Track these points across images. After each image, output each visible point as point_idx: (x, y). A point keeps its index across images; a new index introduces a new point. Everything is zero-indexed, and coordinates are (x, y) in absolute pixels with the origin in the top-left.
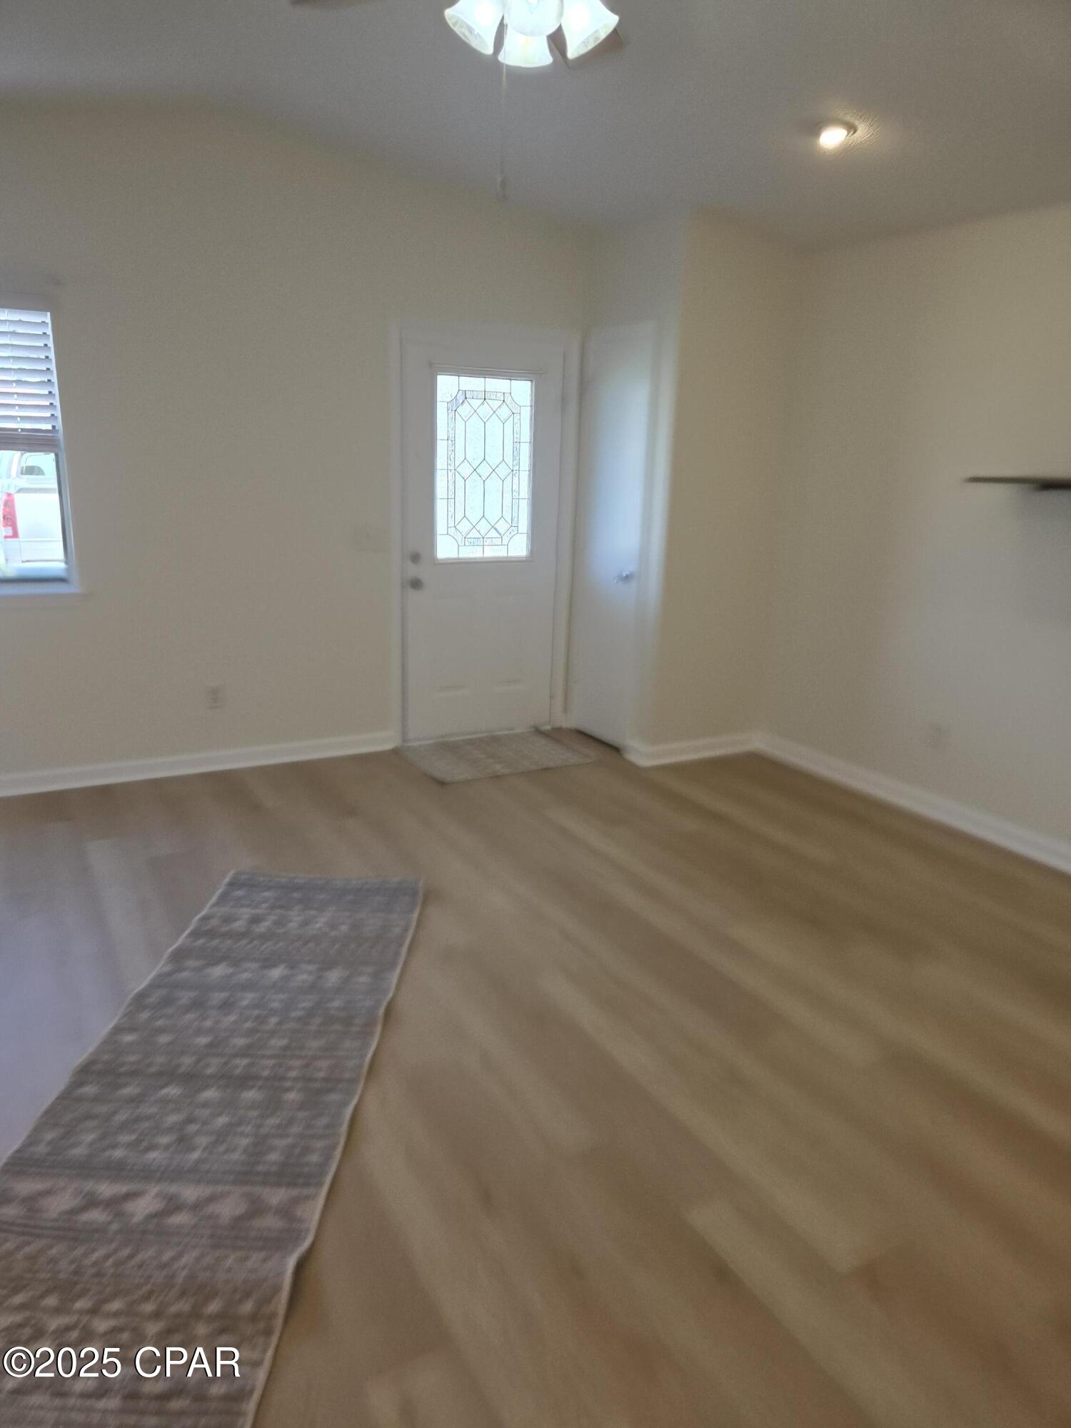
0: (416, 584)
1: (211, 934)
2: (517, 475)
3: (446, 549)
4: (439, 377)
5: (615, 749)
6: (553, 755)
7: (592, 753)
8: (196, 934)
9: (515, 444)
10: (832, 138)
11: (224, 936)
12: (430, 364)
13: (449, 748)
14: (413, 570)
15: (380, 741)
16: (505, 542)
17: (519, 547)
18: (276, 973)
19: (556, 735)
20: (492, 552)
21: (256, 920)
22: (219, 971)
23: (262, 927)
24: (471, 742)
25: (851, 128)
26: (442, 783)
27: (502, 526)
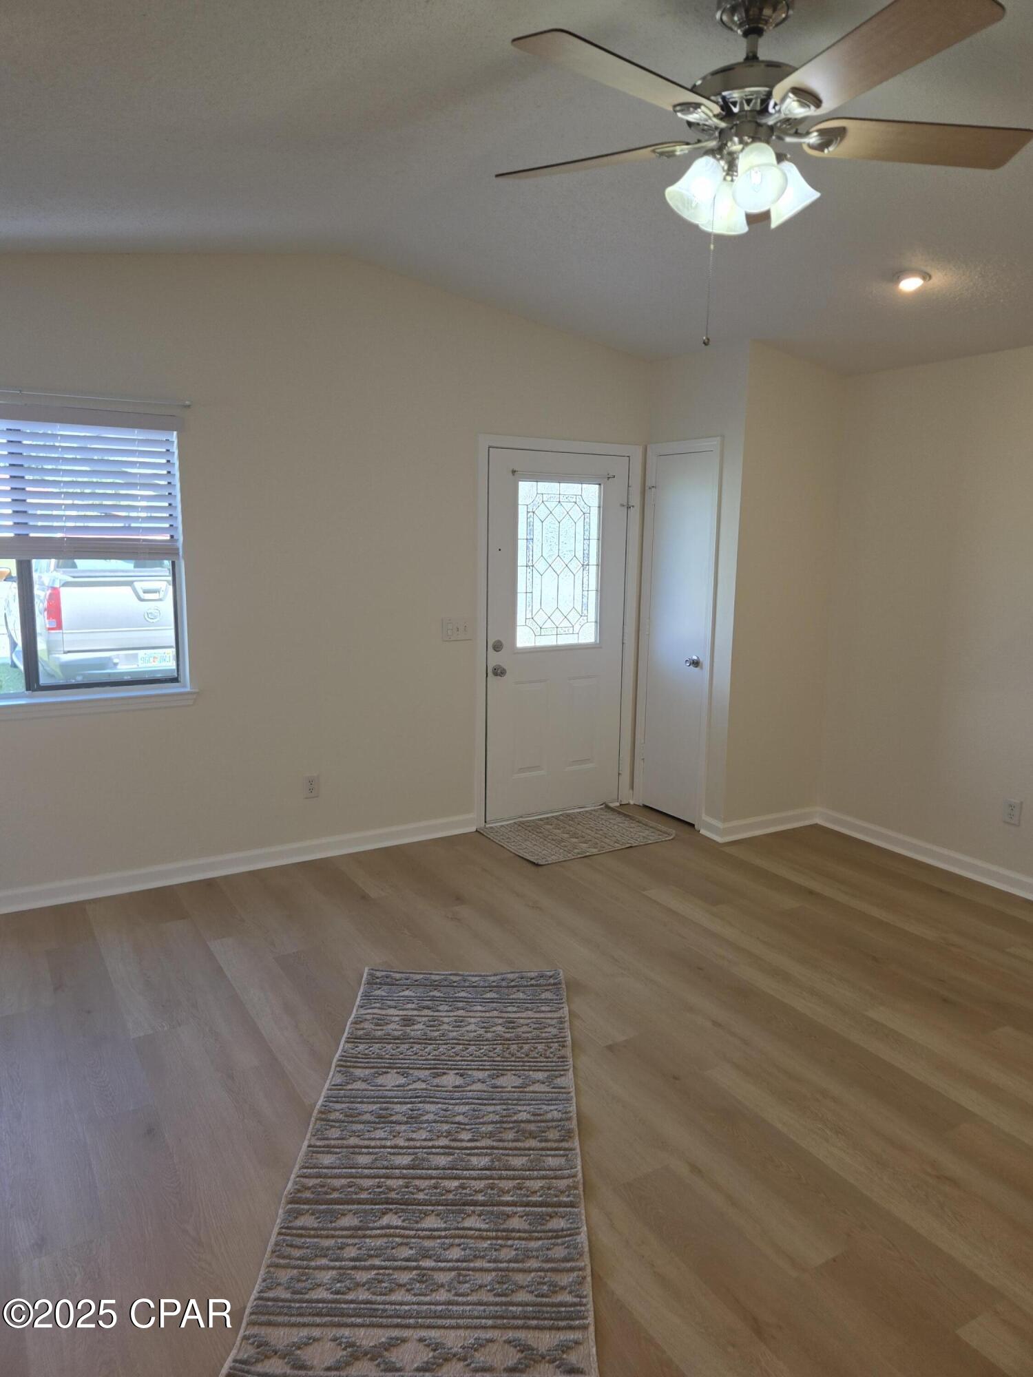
0: (499, 672)
1: (369, 1038)
2: (587, 569)
3: (525, 638)
4: (520, 483)
5: (692, 825)
6: (636, 833)
7: (672, 831)
8: (354, 1039)
9: (586, 541)
10: (910, 284)
11: (381, 1040)
12: (514, 472)
13: (528, 827)
14: (495, 659)
15: (464, 823)
16: (576, 630)
17: (587, 634)
18: (450, 1080)
19: (623, 811)
20: (564, 640)
21: (408, 1021)
22: (391, 1080)
23: (417, 1030)
24: (547, 821)
25: (926, 276)
26: (537, 865)
27: (573, 617)
